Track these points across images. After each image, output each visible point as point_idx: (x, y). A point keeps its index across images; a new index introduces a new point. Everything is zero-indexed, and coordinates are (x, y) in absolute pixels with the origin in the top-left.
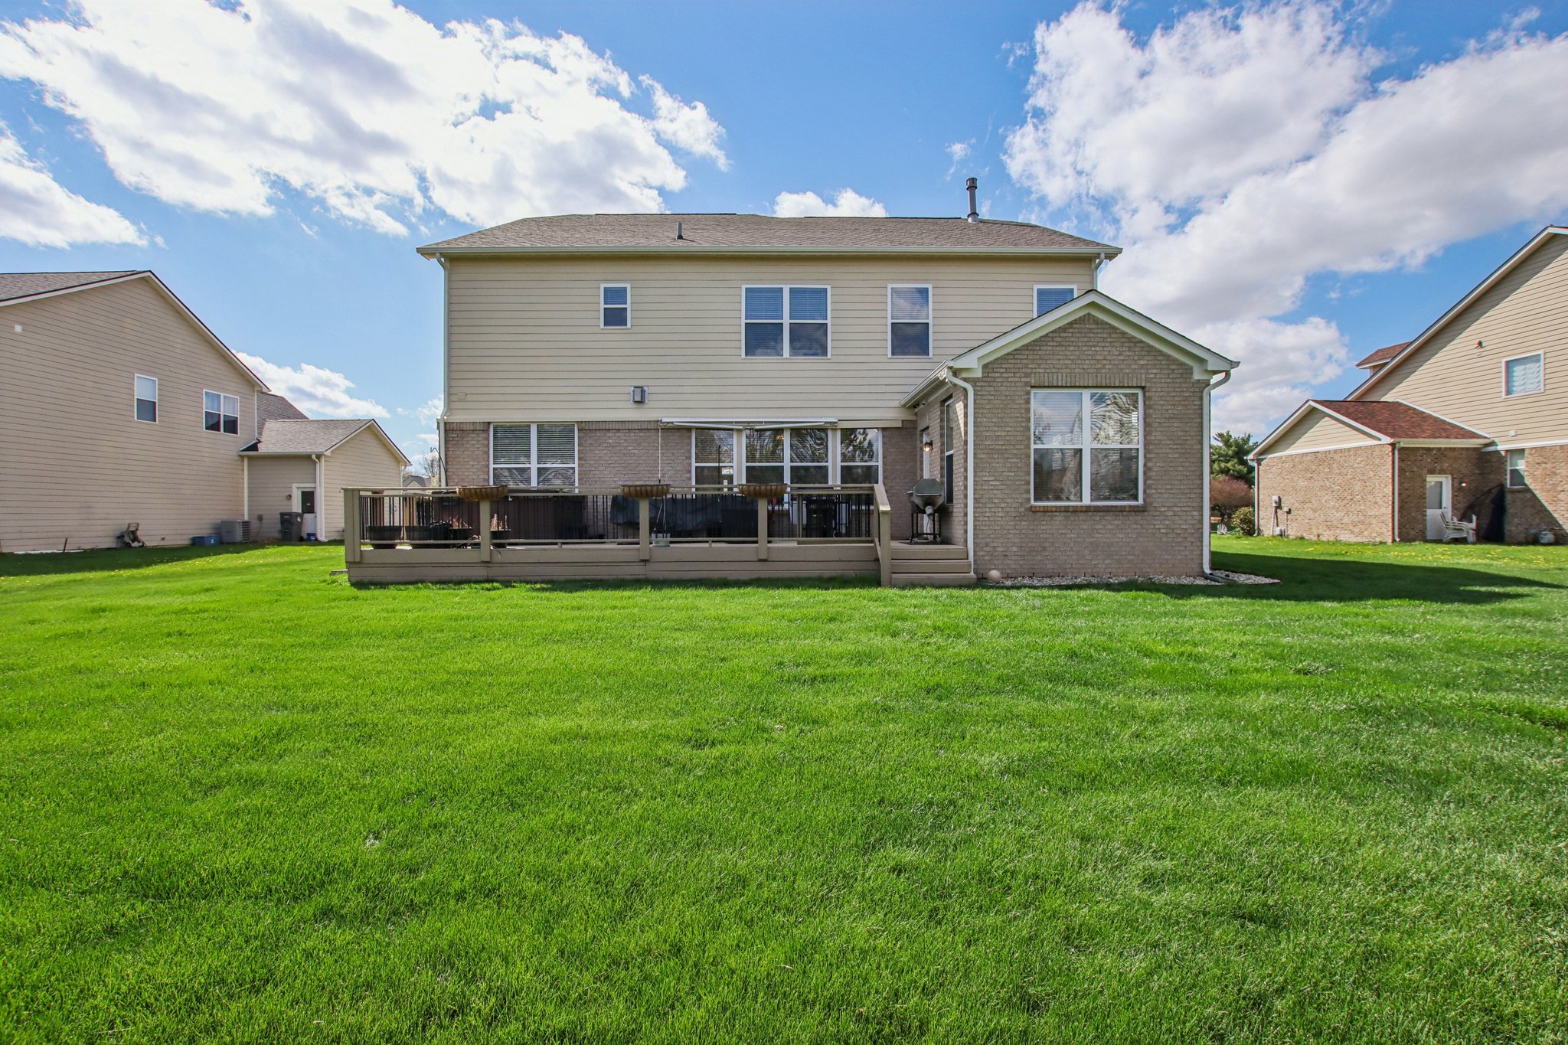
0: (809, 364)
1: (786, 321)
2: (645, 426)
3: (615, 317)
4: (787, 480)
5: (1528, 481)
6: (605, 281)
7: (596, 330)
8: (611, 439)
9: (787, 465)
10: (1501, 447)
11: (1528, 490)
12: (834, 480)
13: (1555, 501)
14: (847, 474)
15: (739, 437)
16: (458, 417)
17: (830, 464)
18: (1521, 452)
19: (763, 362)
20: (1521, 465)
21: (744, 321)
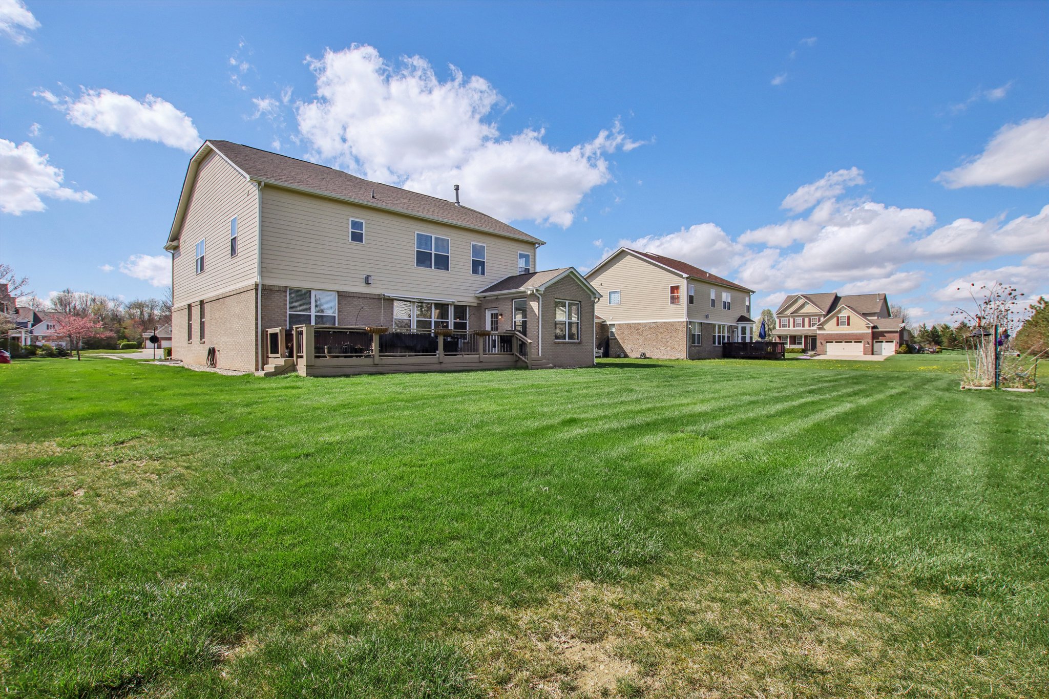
0: (442, 273)
1: (433, 252)
2: (372, 297)
3: (357, 237)
4: (433, 327)
5: (616, 335)
6: (352, 217)
7: (347, 242)
8: (356, 302)
9: (433, 320)
10: (608, 323)
11: (616, 339)
12: (451, 327)
13: (624, 343)
14: (456, 325)
15: (414, 306)
16: (268, 282)
17: (449, 320)
18: (614, 325)
19: (423, 270)
20: (614, 330)
21: (416, 249)
